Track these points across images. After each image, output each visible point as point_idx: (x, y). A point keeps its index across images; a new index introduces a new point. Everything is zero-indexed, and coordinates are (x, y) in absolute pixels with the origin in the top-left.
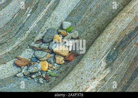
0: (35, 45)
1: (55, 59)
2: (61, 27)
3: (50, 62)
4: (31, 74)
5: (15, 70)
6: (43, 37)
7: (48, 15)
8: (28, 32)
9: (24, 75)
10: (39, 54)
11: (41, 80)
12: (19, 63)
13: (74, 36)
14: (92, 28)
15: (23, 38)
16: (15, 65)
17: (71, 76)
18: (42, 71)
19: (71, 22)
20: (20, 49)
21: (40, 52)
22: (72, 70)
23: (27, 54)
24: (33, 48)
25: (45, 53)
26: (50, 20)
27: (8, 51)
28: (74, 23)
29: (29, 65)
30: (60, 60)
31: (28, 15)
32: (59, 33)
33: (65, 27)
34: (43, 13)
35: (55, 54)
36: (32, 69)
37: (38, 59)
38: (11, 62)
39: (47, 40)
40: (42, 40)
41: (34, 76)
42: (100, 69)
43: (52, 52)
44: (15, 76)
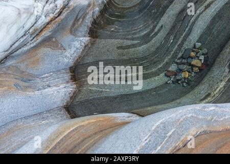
0: (178, 61)
1: (192, 69)
2: (195, 47)
3: (189, 72)
4: (178, 80)
5: (166, 79)
6: (183, 55)
7: (185, 40)
8: (173, 52)
9: (173, 82)
11: (185, 84)
12: (169, 74)
13: (204, 52)
14: (216, 46)
15: (169, 57)
16: (166, 75)
17: (206, 80)
18: (185, 78)
19: (201, 43)
20: (168, 64)
21: (182, 66)
22: (205, 76)
23: (173, 68)
24: (177, 63)
25: (185, 66)
26: (186, 43)
27: (160, 66)
28: (203, 44)
29: (176, 75)
30: (196, 69)
31: (172, 41)
32: (193, 51)
33: (197, 47)
34: (181, 39)
35: (193, 66)
36: (178, 78)
37: (181, 71)
38: (163, 74)
39: (186, 57)
40: (182, 57)
41: (180, 82)
42: (225, 74)
43: (190, 65)
44: (167, 83)
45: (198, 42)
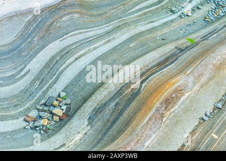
0: (40, 108)
1: (53, 117)
2: (59, 96)
3: (49, 120)
4: (36, 127)
5: (25, 124)
6: (46, 102)
7: (50, 87)
8: (36, 98)
9: (31, 128)
10: (42, 114)
11: (42, 132)
12: (28, 119)
13: (67, 103)
14: (80, 98)
15: (32, 102)
16: (25, 120)
17: (63, 130)
18: (43, 126)
19: (66, 92)
20: (29, 109)
21: (43, 113)
22: (64, 126)
23: (34, 114)
24: (38, 110)
25: (46, 114)
26: (51, 90)
27: (20, 110)
28: (68, 94)
29: (34, 121)
30: (56, 118)
31: (36, 86)
32: (57, 100)
33: (61, 96)
34: (47, 86)
35: (53, 114)
36: (37, 124)
37: (41, 117)
38: (22, 119)
39: (48, 104)
40: (45, 104)
41: (37, 129)
42: (83, 126)
43: (51, 113)
44: (25, 128)
45: (63, 91)
